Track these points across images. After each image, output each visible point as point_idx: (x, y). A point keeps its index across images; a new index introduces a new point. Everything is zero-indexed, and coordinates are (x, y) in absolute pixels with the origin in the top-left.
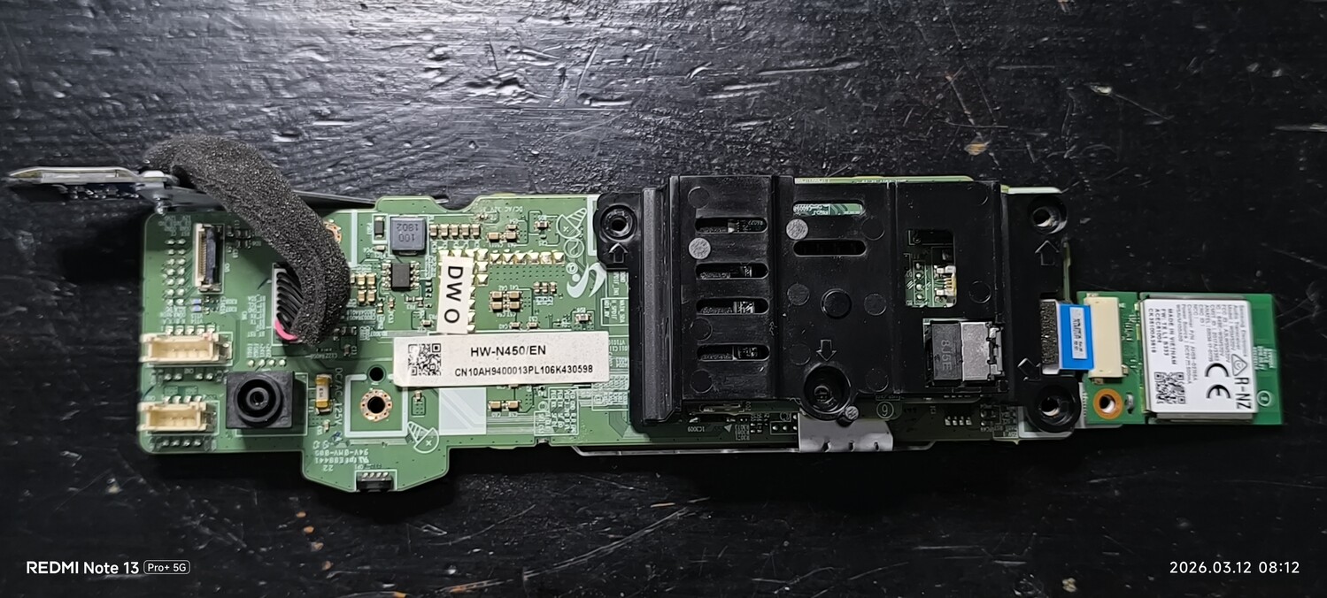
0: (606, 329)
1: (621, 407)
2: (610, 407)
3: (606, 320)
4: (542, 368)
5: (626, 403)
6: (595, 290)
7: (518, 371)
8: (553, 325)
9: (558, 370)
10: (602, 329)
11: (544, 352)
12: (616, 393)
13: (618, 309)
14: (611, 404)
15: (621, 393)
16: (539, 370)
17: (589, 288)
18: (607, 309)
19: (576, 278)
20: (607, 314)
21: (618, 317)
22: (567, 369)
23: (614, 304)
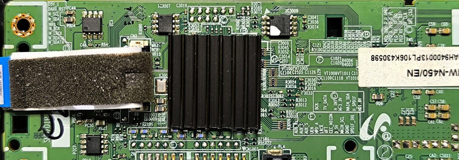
0: (360, 89)
1: (349, 29)
2: (358, 29)
3: (360, 95)
4: (410, 59)
5: (346, 31)
6: (369, 119)
7: (428, 57)
8: (402, 93)
9: (398, 58)
10: (364, 89)
11: (409, 71)
12: (353, 39)
13: (351, 104)
14: (357, 31)
15: (350, 39)
16: (413, 58)
17: (373, 121)
18: (359, 104)
20: (360, 101)
21: (351, 98)
22: (391, 58)
23: (355, 107)
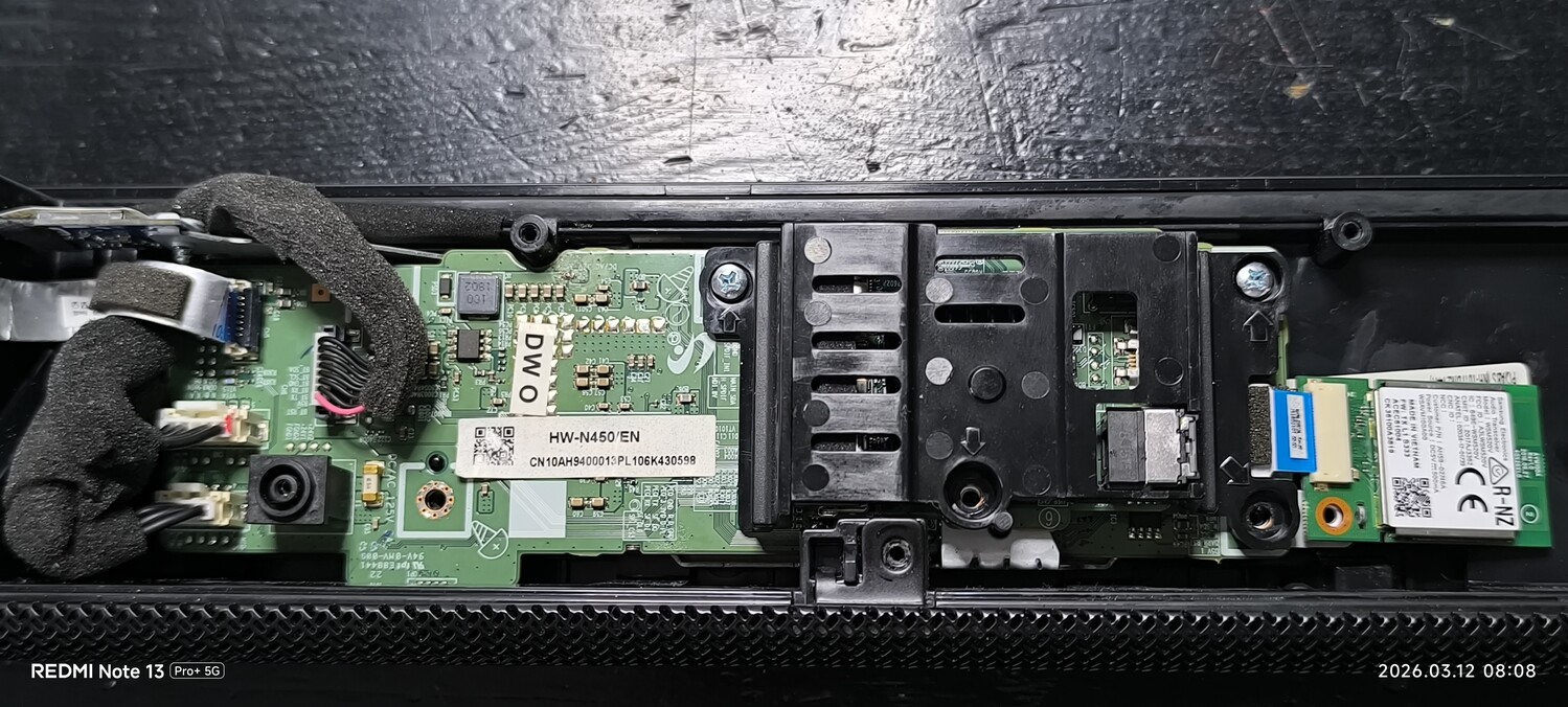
0: (714, 412)
1: (728, 507)
2: (715, 507)
3: (714, 402)
4: (635, 458)
5: (735, 503)
6: (702, 364)
7: (606, 462)
8: (649, 407)
9: (653, 461)
10: (708, 412)
11: (637, 440)
12: (723, 491)
13: (728, 389)
14: (717, 503)
15: (728, 491)
16: (630, 461)
17: (694, 362)
18: (715, 389)
19: (678, 350)
20: (715, 394)
21: (728, 398)
22: (665, 460)
23: (723, 383)
